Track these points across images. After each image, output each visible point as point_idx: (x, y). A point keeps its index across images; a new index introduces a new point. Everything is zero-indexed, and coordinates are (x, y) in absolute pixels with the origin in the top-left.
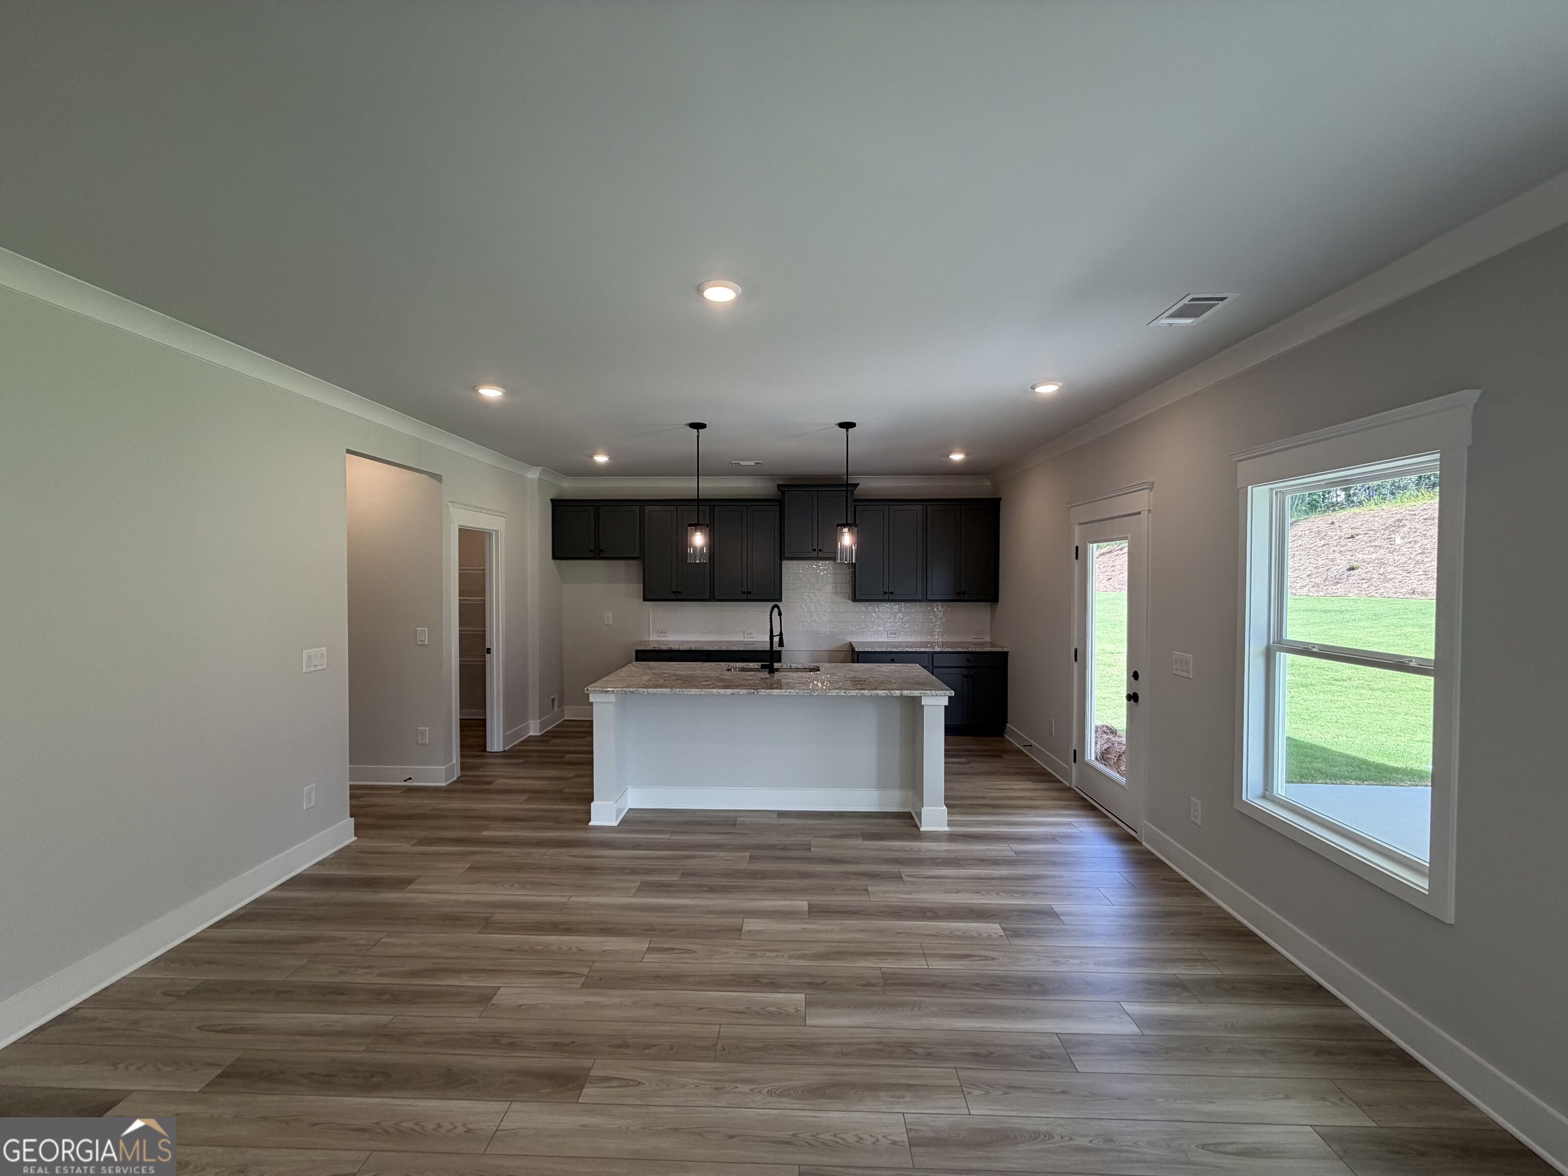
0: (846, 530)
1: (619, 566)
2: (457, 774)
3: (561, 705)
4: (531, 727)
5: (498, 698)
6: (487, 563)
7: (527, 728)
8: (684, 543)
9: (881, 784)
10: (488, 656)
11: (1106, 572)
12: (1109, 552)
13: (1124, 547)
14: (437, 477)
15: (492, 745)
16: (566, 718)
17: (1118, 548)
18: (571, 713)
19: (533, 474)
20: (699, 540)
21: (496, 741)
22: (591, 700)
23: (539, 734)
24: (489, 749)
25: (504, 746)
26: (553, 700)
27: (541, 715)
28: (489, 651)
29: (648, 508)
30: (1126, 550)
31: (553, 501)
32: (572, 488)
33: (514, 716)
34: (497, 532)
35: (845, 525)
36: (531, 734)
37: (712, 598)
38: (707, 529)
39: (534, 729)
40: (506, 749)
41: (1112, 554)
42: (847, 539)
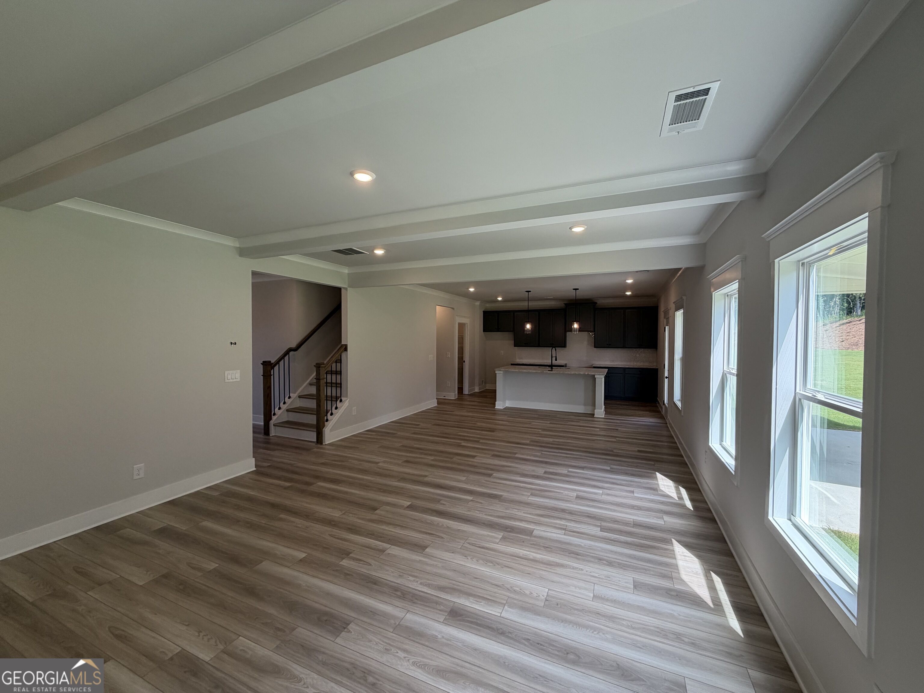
0: (575, 323)
1: (506, 334)
2: (457, 397)
3: (485, 383)
4: (476, 388)
5: (467, 376)
6: (464, 334)
7: (474, 389)
8: (524, 326)
9: (585, 405)
10: (464, 363)
11: (842, 336)
12: (849, 323)
13: (862, 319)
14: (453, 309)
15: (465, 392)
16: (487, 388)
17: (858, 319)
18: (489, 387)
19: (478, 303)
20: (528, 326)
21: (466, 391)
22: (496, 372)
23: (478, 391)
24: (464, 393)
25: (469, 392)
26: (483, 381)
27: (479, 385)
28: (464, 362)
29: (516, 313)
30: (864, 321)
31: (484, 311)
32: (490, 307)
33: (471, 384)
34: (467, 323)
35: (575, 321)
36: (476, 391)
37: (539, 346)
38: (530, 323)
39: (477, 390)
40: (469, 393)
41: (851, 324)
42: (576, 326)
